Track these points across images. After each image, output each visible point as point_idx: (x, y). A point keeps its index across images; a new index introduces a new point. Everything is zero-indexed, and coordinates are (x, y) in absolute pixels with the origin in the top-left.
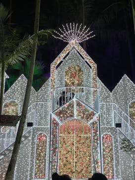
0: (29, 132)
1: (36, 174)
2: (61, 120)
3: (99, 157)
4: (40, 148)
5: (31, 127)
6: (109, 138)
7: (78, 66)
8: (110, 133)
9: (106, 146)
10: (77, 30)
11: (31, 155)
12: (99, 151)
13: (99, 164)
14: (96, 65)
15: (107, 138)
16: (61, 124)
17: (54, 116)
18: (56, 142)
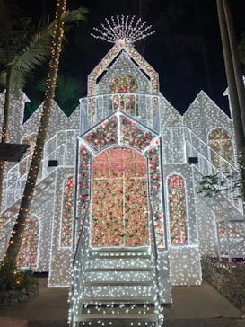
0: (53, 175)
1: (63, 240)
2: (95, 149)
3: (161, 209)
4: (70, 199)
5: (56, 168)
6: (178, 181)
7: (130, 77)
8: (180, 174)
9: (174, 193)
10: (128, 25)
11: (56, 210)
12: (161, 199)
13: (162, 220)
14: (157, 75)
15: (175, 181)
16: (95, 155)
17: (82, 142)
18: (87, 184)
